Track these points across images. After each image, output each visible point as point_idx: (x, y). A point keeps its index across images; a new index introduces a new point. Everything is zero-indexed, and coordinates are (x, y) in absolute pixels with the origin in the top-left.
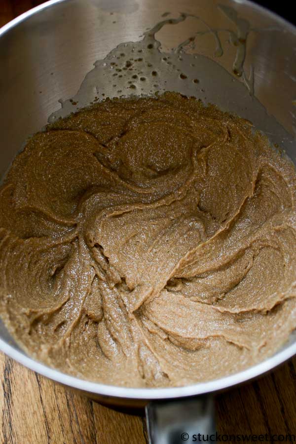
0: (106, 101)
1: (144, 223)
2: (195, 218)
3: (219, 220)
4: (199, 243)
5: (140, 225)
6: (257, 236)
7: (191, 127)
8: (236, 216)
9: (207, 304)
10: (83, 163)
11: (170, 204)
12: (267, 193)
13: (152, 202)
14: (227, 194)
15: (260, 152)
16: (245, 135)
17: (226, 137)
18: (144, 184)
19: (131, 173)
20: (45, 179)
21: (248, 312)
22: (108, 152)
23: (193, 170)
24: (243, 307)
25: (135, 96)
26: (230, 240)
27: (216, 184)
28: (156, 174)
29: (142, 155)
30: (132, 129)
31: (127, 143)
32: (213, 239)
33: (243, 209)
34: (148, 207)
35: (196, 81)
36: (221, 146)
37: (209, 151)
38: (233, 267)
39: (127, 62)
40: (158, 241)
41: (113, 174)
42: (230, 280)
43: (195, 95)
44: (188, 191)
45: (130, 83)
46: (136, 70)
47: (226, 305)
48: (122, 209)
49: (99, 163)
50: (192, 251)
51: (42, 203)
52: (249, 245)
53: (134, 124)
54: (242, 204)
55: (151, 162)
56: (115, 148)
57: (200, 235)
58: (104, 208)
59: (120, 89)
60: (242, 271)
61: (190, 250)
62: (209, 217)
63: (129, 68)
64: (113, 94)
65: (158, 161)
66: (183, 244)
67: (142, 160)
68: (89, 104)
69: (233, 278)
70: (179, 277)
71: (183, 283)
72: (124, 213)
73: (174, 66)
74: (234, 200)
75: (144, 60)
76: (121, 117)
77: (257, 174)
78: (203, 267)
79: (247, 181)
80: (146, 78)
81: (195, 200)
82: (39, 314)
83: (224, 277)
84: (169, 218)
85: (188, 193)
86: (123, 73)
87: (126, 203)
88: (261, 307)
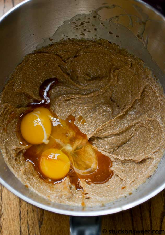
0: (68, 40)
1: (81, 105)
2: (108, 105)
3: (120, 108)
4: (108, 120)
5: (79, 106)
6: (139, 120)
7: (112, 58)
8: (130, 108)
9: (108, 153)
10: (52, 70)
11: (96, 96)
12: (147, 99)
13: (86, 94)
14: (126, 95)
15: (146, 77)
16: (139, 67)
17: (130, 66)
18: (83, 84)
19: (77, 77)
20: (31, 77)
21: (128, 160)
22: (66, 65)
23: (110, 80)
24: (126, 157)
25: (84, 39)
26: (124, 120)
27: (121, 88)
28: (90, 79)
29: (84, 68)
30: (80, 55)
31: (77, 61)
32: (115, 119)
33: (134, 104)
34: (84, 96)
35: (117, 36)
36: (126, 70)
37: (120, 71)
38: (124, 134)
39: (81, 23)
40: (87, 116)
41: (67, 77)
42: (122, 141)
43: (116, 43)
44: (106, 90)
45: (82, 32)
46: (86, 26)
47: (117, 154)
48: (70, 96)
49: (61, 70)
50: (104, 124)
51: (28, 90)
52: (134, 124)
53: (82, 53)
54: (133, 102)
55: (89, 72)
56: (71, 63)
57: (109, 115)
58: (61, 95)
59: (76, 35)
60: (129, 137)
61: (103, 123)
62: (115, 105)
63: (82, 25)
64: (72, 37)
65: (92, 72)
66: (99, 119)
67: (84, 71)
68: (59, 41)
69: (124, 140)
70: (95, 136)
71: (97, 139)
72: (71, 99)
73: (106, 27)
74: (129, 99)
75: (91, 23)
76: (75, 49)
77: (143, 89)
78: (109, 132)
79: (137, 90)
80: (91, 31)
81: (109, 95)
82: (21, 149)
83: (119, 139)
84: (94, 103)
85: (106, 91)
86: (79, 27)
87: (73, 94)
88: (135, 159)
